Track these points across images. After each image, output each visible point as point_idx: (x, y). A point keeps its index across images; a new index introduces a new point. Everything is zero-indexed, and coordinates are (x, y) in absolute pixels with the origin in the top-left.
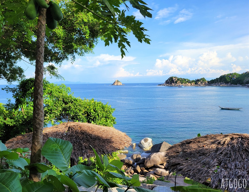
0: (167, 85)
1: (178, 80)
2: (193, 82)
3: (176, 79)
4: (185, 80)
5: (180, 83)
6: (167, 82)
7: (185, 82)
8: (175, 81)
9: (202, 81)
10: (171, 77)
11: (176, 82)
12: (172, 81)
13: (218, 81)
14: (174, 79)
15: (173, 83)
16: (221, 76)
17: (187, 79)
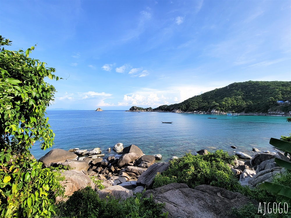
0: (131, 111)
2: (145, 110)
3: (136, 107)
5: (138, 110)
6: (131, 109)
7: (141, 109)
8: (135, 109)
9: (150, 109)
10: (133, 107)
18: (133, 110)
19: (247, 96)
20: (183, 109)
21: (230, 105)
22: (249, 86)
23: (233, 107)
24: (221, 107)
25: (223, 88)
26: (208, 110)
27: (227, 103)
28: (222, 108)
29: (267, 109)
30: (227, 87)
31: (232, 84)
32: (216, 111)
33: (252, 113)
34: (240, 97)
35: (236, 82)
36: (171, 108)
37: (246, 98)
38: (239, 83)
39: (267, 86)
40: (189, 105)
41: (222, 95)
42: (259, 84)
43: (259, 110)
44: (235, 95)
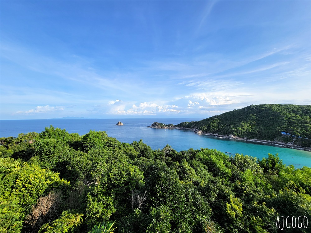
0: (153, 127)
1: (159, 124)
2: (167, 126)
4: (162, 124)
5: (160, 126)
6: (153, 125)
7: (162, 126)
8: (157, 125)
9: (171, 125)
10: (155, 123)
13: (179, 126)
14: (157, 123)
16: (181, 123)
18: (155, 126)
19: (261, 121)
20: (205, 130)
21: (245, 131)
22: (263, 110)
23: (248, 132)
24: (237, 133)
25: (241, 109)
26: (226, 134)
27: (243, 128)
28: (239, 134)
29: (274, 138)
30: (244, 108)
31: (249, 106)
32: (233, 136)
33: (262, 140)
34: (255, 122)
35: (253, 105)
36: (193, 126)
37: (260, 123)
38: (255, 105)
39: (278, 113)
40: (210, 126)
41: (239, 118)
42: (272, 110)
43: (268, 138)
44: (251, 119)
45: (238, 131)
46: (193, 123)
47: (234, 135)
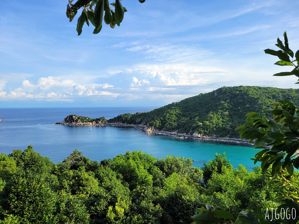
0: (67, 123)
1: (78, 119)
2: (94, 121)
3: (76, 117)
4: (85, 118)
5: (81, 122)
6: (66, 120)
7: (85, 121)
8: (75, 119)
9: (102, 120)
10: (71, 115)
11: (77, 121)
12: (73, 120)
13: (116, 121)
14: (74, 117)
15: (74, 122)
16: (118, 116)
17: (87, 118)
18: (71, 122)
19: (235, 111)
20: (157, 126)
21: (214, 126)
22: (238, 95)
23: (217, 128)
24: (204, 129)
25: (209, 93)
26: (189, 132)
27: (212, 122)
28: (206, 131)
30: (214, 92)
31: (220, 89)
32: (198, 134)
33: (236, 138)
34: (227, 113)
36: (138, 120)
37: (233, 114)
39: (256, 99)
40: (165, 120)
41: (207, 106)
42: (249, 94)
44: (223, 108)
45: (205, 127)
46: (138, 115)
47: (200, 133)
